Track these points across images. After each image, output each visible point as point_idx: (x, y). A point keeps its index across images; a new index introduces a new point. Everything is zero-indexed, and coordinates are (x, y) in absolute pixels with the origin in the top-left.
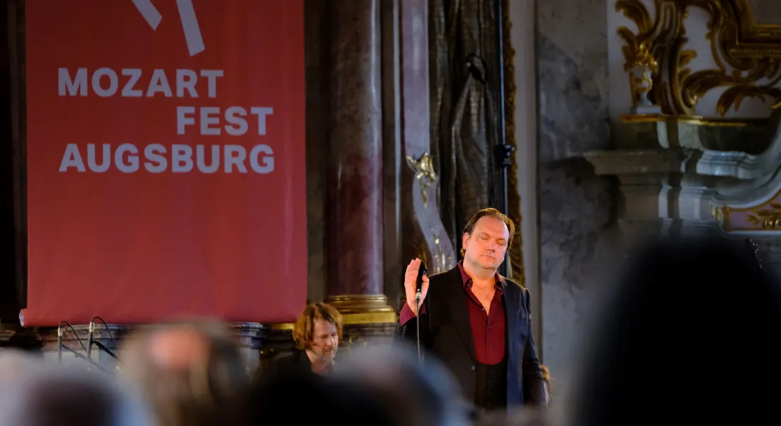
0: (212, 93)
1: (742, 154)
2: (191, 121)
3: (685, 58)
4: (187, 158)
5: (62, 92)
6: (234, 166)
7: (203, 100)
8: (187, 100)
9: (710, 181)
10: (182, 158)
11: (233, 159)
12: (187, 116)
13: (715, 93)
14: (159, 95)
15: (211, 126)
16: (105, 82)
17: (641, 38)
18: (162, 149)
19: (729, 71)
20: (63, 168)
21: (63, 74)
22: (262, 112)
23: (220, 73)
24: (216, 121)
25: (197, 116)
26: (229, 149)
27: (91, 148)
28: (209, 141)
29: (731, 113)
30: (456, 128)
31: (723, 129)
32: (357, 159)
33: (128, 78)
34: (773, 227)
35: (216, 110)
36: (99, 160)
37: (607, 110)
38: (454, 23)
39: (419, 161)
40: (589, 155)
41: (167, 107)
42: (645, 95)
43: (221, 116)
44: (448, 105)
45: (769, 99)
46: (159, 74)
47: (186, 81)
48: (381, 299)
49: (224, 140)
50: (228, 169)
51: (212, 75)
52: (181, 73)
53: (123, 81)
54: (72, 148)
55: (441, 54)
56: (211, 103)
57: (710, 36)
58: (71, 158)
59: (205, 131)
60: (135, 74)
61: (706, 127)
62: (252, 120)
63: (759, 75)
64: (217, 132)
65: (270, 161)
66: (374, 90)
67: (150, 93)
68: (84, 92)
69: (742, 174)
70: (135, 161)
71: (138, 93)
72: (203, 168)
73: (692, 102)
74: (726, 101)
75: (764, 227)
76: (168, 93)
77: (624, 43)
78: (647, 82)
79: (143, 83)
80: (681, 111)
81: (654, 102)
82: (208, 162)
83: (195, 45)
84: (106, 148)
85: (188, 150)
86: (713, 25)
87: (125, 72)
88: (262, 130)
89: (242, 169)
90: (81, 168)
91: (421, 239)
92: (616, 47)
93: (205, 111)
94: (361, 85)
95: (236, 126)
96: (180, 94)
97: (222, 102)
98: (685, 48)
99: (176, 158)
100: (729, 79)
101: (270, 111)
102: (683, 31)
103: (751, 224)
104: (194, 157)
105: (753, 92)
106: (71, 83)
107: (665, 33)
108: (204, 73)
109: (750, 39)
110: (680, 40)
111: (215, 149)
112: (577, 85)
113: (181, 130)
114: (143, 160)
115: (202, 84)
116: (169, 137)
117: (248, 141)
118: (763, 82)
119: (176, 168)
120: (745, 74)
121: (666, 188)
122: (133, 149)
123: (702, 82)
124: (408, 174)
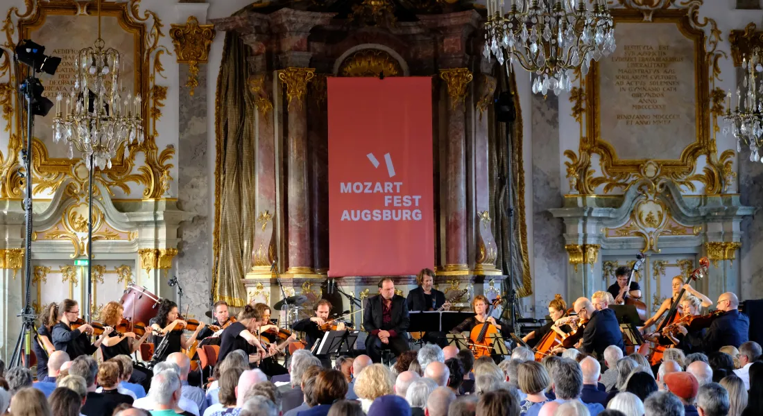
0: (398, 191)
1: (611, 209)
2: (390, 201)
3: (589, 173)
4: (389, 215)
5: (342, 191)
6: (406, 218)
7: (395, 193)
8: (389, 193)
9: (599, 219)
10: (387, 215)
11: (406, 215)
12: (389, 199)
13: (603, 185)
14: (378, 192)
15: (398, 203)
16: (358, 188)
17: (574, 165)
18: (379, 212)
19: (608, 177)
20: (342, 219)
21: (342, 185)
22: (417, 198)
23: (401, 183)
24: (400, 201)
25: (393, 199)
26: (404, 211)
27: (353, 212)
28: (397, 208)
29: (609, 193)
30: (501, 200)
31: (605, 199)
32: (456, 214)
33: (367, 186)
34: (625, 235)
35: (400, 197)
36: (356, 216)
37: (560, 193)
38: (501, 161)
39: (483, 213)
40: (550, 210)
41: (381, 196)
42: (574, 187)
43: (402, 199)
44: (498, 192)
45: (623, 187)
46: (378, 184)
47: (388, 187)
48: (465, 265)
49: (403, 208)
50: (404, 219)
51: (398, 184)
52: (386, 184)
53: (365, 187)
54: (346, 212)
55: (495, 173)
56: (398, 194)
57: (601, 164)
58: (345, 216)
59: (395, 205)
60: (369, 184)
61: (599, 199)
62: (413, 200)
63: (619, 179)
64: (400, 205)
65: (420, 216)
66: (462, 188)
67: (375, 191)
68: (350, 192)
69: (611, 216)
70: (369, 216)
71: (371, 191)
72: (395, 219)
73: (593, 189)
74: (608, 188)
75: (622, 236)
76: (382, 191)
77: (567, 167)
78: (575, 182)
79: (372, 188)
80: (588, 193)
81: (578, 189)
82: (397, 216)
83: (392, 173)
84: (358, 212)
85: (389, 211)
86: (602, 159)
87: (365, 184)
88: (417, 204)
89: (409, 218)
90: (349, 219)
91: (483, 243)
92: (563, 169)
93: (395, 197)
94: (456, 187)
95: (407, 203)
96: (386, 191)
97: (402, 194)
98: (589, 169)
99: (384, 215)
100: (607, 180)
101: (420, 197)
102: (590, 162)
103: (616, 235)
104: (391, 215)
105: (618, 185)
106: (345, 188)
107: (583, 163)
108: (395, 183)
109: (615, 165)
110: (588, 165)
111: (399, 211)
112: (548, 184)
113: (386, 205)
114: (372, 215)
115: (394, 188)
116: (382, 207)
117: (412, 208)
118: (621, 181)
119: (384, 219)
120: (614, 178)
121: (581, 221)
122: (369, 212)
123: (598, 181)
124: (478, 219)
